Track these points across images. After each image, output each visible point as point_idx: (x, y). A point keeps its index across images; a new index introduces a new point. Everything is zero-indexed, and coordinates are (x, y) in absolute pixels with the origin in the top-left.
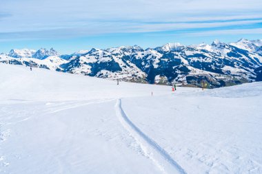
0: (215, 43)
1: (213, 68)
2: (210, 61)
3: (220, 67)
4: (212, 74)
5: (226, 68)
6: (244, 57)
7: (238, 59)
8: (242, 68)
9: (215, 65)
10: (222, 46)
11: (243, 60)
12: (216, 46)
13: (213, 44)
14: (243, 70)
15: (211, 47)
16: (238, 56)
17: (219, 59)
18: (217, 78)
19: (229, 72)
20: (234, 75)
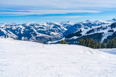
0: (48, 22)
1: (47, 33)
2: (46, 30)
3: (49, 32)
4: (46, 35)
5: (52, 33)
6: (59, 28)
7: (57, 29)
8: (58, 33)
9: (48, 32)
10: (51, 24)
11: (59, 29)
12: (48, 24)
13: (47, 23)
14: (58, 34)
15: (46, 24)
16: (57, 28)
17: (49, 29)
18: (48, 37)
19: (53, 34)
20: (55, 36)
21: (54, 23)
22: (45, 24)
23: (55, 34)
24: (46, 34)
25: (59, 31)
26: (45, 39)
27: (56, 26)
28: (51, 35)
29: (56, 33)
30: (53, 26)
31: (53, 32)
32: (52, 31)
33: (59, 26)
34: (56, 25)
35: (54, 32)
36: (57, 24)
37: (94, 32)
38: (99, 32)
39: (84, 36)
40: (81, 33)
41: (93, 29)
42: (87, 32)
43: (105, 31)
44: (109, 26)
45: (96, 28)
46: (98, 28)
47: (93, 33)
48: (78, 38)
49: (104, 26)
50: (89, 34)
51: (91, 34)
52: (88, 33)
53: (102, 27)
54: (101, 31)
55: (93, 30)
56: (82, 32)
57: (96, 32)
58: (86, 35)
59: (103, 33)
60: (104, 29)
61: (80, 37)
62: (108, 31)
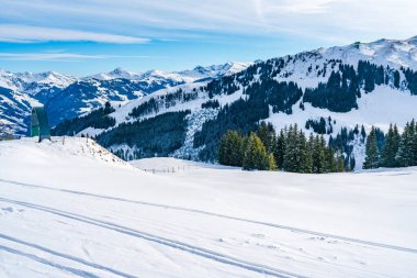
25: (10, 112)
33: (7, 92)
37: (156, 110)
38: (172, 109)
39: (123, 126)
40: (111, 115)
41: (152, 100)
42: (134, 110)
43: (194, 106)
44: (201, 89)
45: (162, 97)
46: (170, 97)
47: (153, 115)
48: (104, 133)
49: (188, 90)
50: (142, 118)
51: (148, 117)
52: (136, 113)
53: (181, 91)
54: (179, 107)
55: (151, 105)
56: (114, 111)
57: (163, 110)
58: (132, 120)
59: (188, 112)
60: (188, 98)
61: (110, 128)
62: (203, 106)
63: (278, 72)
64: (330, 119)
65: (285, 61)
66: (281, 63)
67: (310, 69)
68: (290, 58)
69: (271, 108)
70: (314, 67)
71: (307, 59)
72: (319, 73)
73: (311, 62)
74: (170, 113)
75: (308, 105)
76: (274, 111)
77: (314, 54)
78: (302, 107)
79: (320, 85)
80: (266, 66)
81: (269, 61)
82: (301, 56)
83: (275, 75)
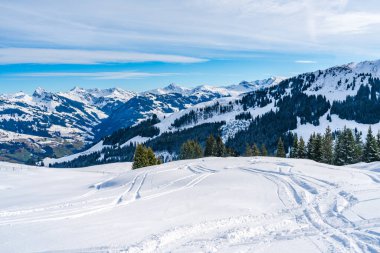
21: (62, 95)
22: (28, 99)
23: (65, 131)
24: (34, 133)
25: (81, 122)
26: (28, 149)
27: (67, 105)
28: (50, 136)
29: (70, 130)
30: (58, 104)
31: (59, 127)
32: (55, 120)
33: (80, 106)
34: (69, 102)
35: (63, 124)
36: (73, 97)
37: (195, 121)
38: (210, 120)
39: (165, 134)
40: (157, 125)
41: (192, 113)
42: (176, 121)
43: (229, 118)
44: (237, 102)
45: (201, 110)
46: (208, 110)
47: (192, 125)
48: (149, 141)
49: (224, 102)
50: (182, 128)
51: (187, 127)
52: (177, 123)
53: (218, 104)
54: (216, 118)
55: (192, 116)
56: (159, 121)
57: (201, 122)
58: (174, 130)
59: (223, 123)
60: (224, 110)
61: (155, 137)
62: (237, 117)
63: (309, 86)
64: (356, 131)
65: (316, 75)
66: (312, 78)
67: (339, 83)
68: (320, 73)
69: (299, 119)
70: (343, 81)
71: (337, 73)
72: (348, 87)
73: (341, 76)
74: (206, 124)
75: (335, 117)
76: (302, 123)
77: (344, 69)
78: (329, 118)
79: (348, 97)
80: (297, 81)
81: (300, 76)
82: (332, 71)
83: (305, 88)
